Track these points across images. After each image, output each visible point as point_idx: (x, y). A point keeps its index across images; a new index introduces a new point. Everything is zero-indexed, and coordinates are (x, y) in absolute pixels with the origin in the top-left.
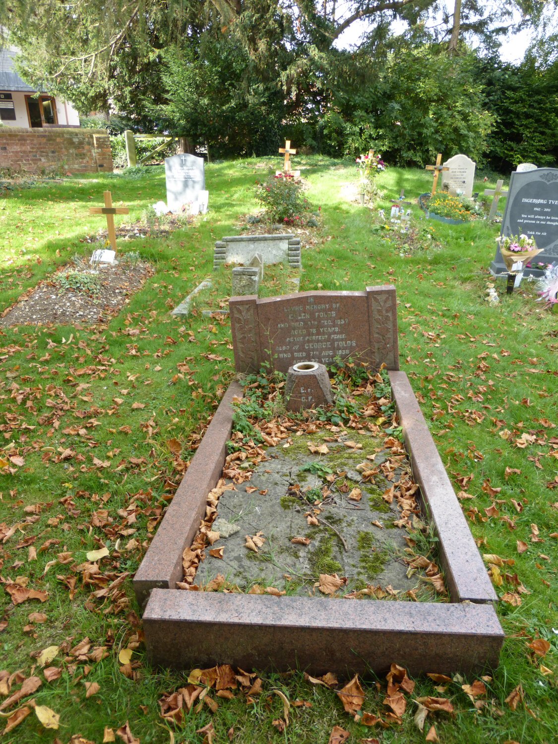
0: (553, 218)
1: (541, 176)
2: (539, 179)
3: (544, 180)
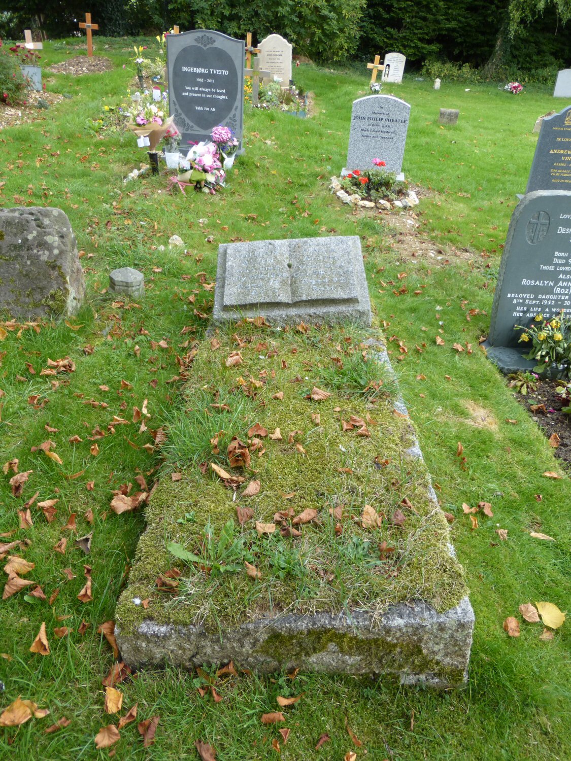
0: (218, 91)
1: (196, 40)
2: (195, 44)
3: (199, 45)
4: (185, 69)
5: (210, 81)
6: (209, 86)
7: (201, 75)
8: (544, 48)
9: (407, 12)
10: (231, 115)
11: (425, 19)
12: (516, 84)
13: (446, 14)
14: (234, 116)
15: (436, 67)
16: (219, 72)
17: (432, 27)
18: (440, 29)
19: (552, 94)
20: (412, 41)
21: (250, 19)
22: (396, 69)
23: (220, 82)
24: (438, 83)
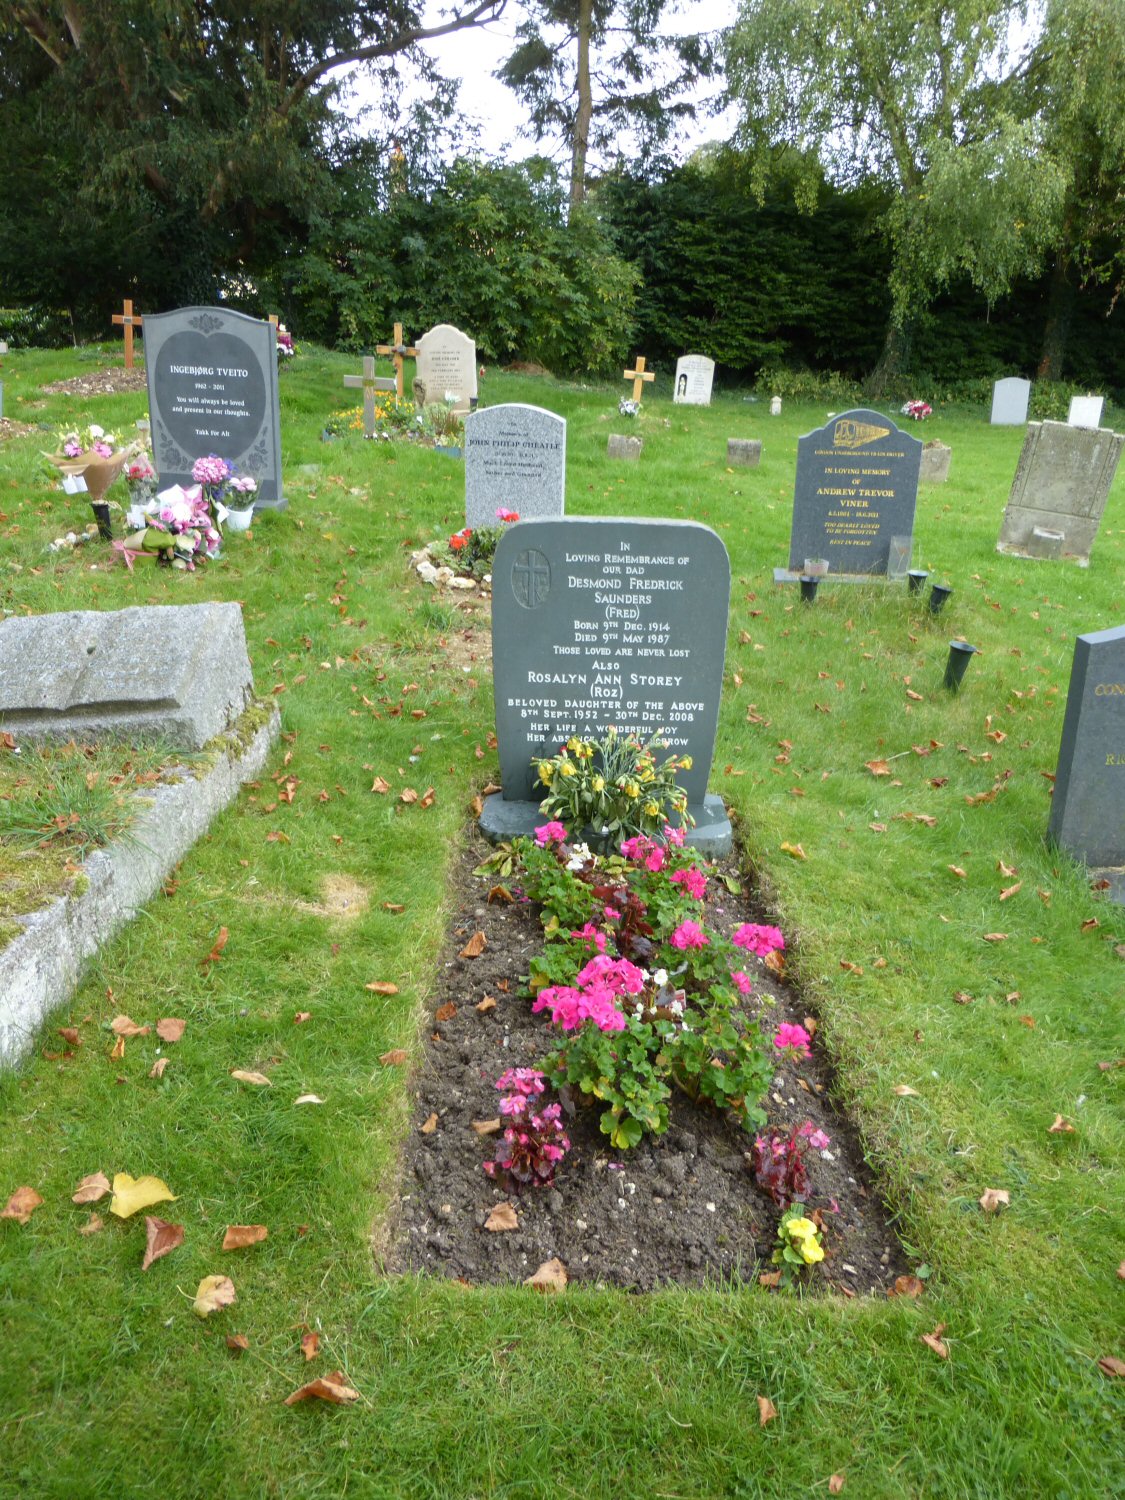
0: (232, 403)
1: (191, 322)
2: (190, 328)
3: (197, 330)
4: (175, 369)
5: (217, 387)
6: (217, 395)
7: (202, 378)
8: (979, 345)
9: (721, 291)
10: (257, 442)
11: (753, 301)
12: (920, 403)
13: (792, 293)
14: (263, 443)
15: (780, 379)
16: (231, 372)
17: (767, 313)
18: (783, 318)
19: (988, 419)
20: (733, 337)
21: (435, 306)
22: (698, 381)
23: (234, 388)
24: (776, 404)
